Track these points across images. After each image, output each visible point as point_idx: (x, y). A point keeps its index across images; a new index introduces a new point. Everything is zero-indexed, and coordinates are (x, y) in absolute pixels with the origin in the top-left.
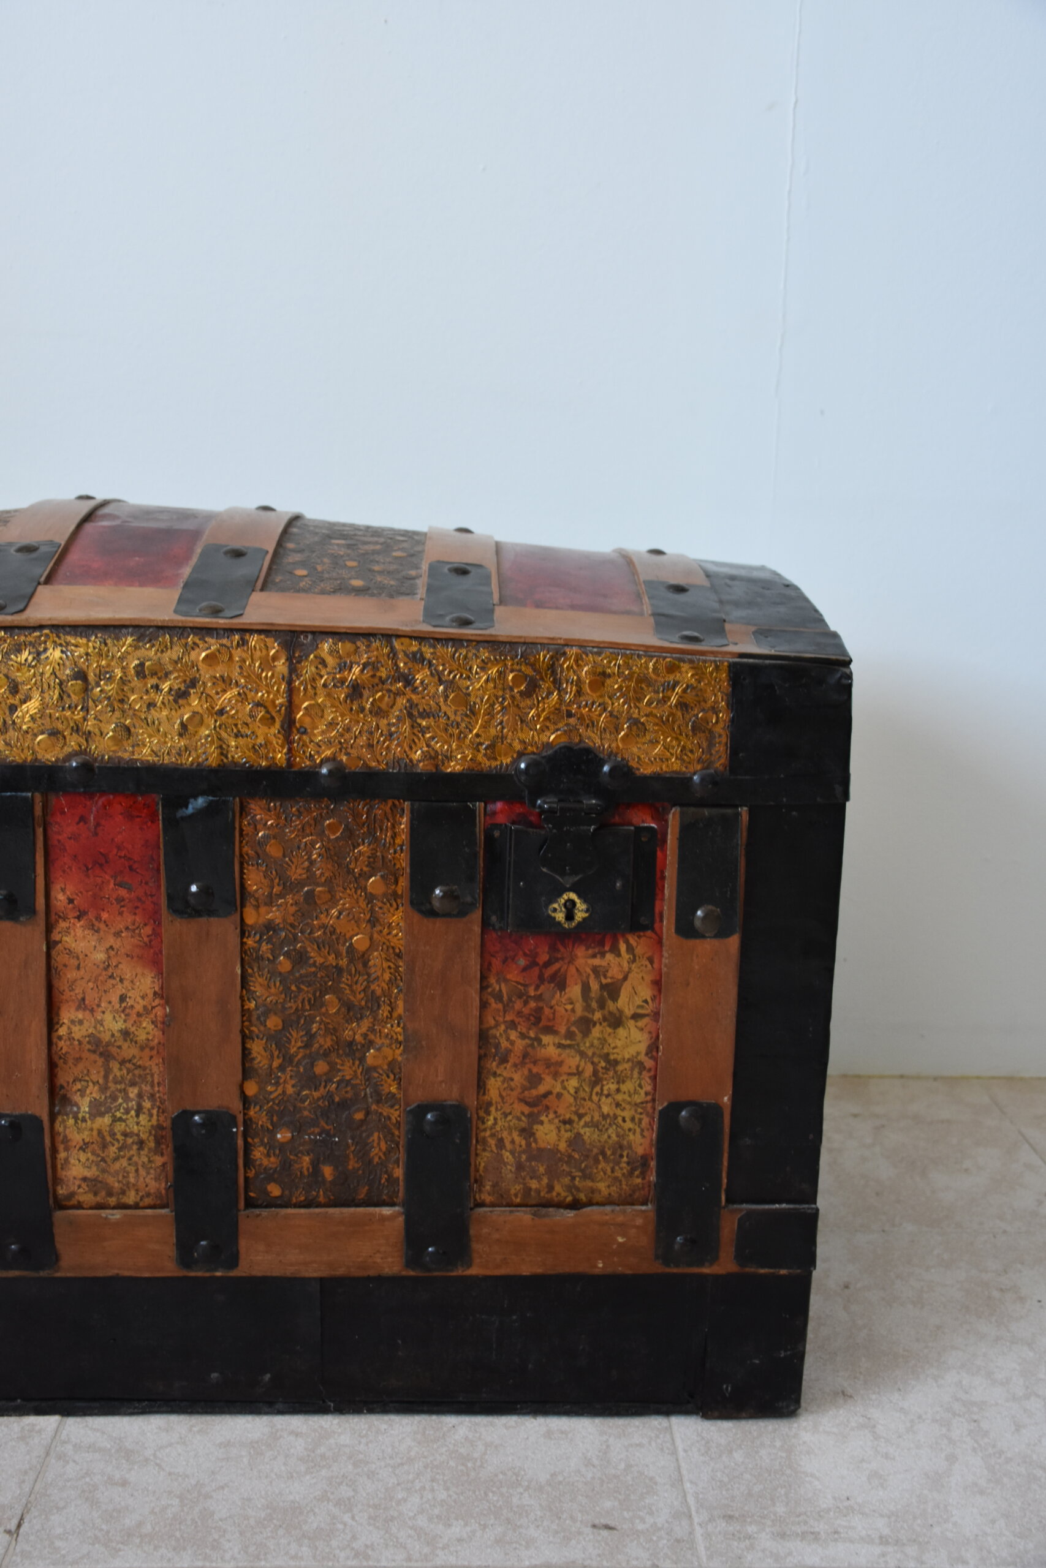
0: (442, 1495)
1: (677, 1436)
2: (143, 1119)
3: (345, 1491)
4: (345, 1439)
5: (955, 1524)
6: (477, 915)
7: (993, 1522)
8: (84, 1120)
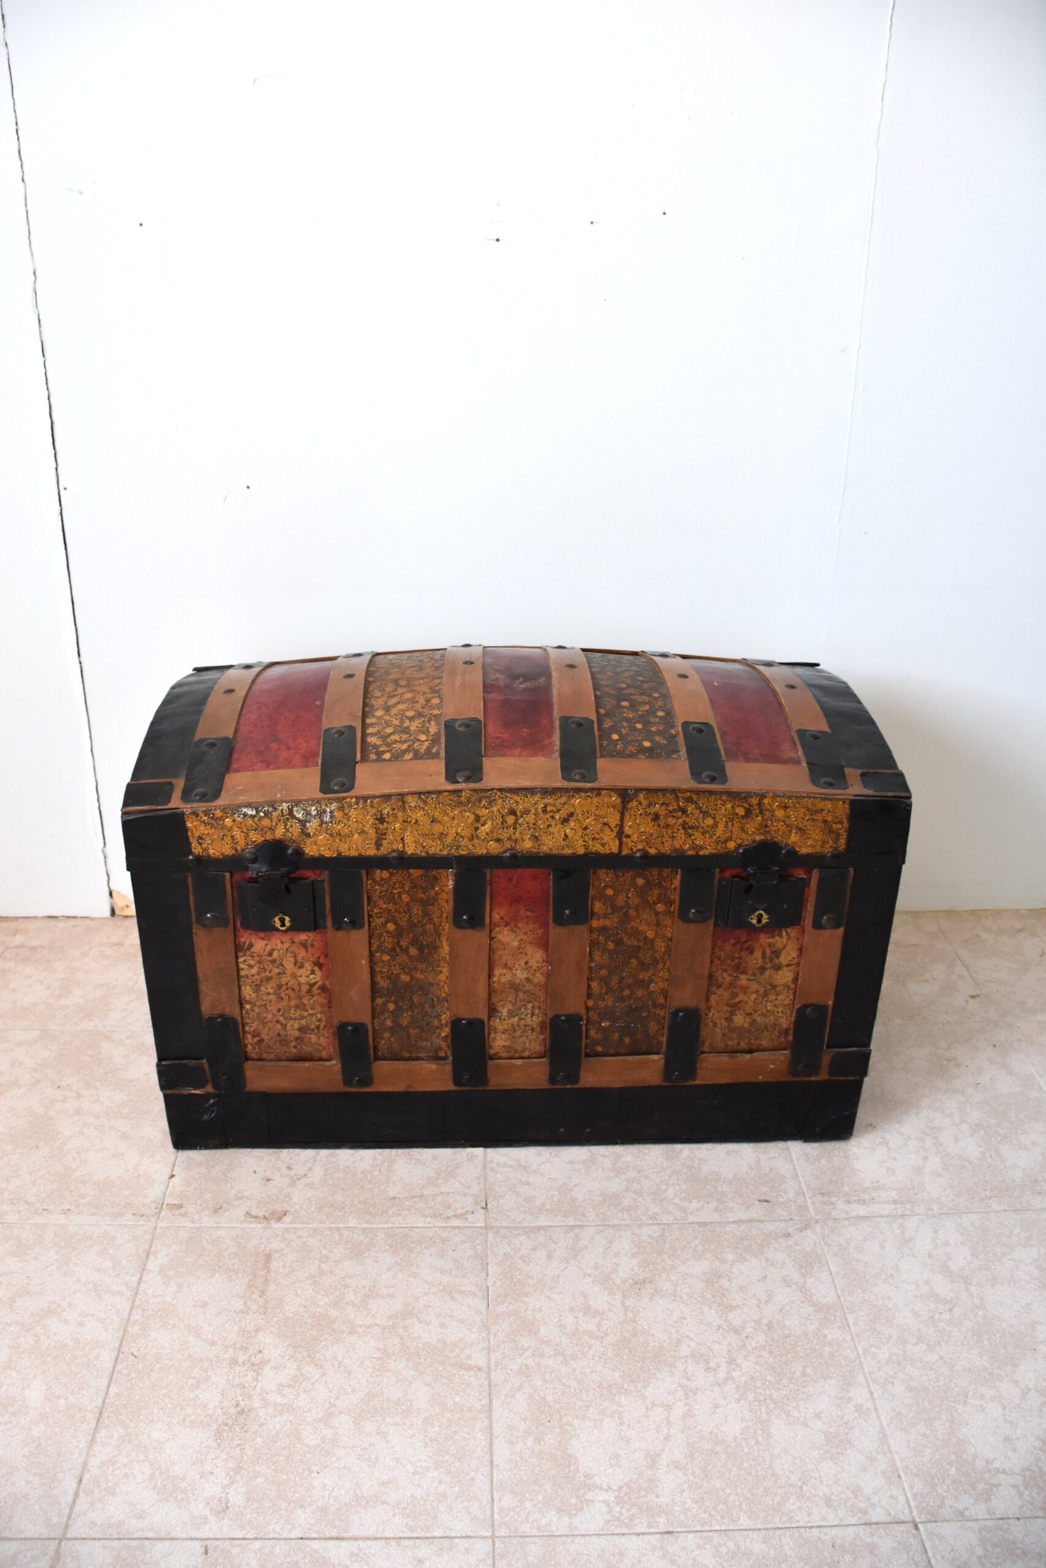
0: (684, 1187)
1: (792, 1152)
2: (535, 1018)
3: (636, 1186)
4: (629, 1158)
5: (928, 1192)
6: (711, 922)
7: (945, 1190)
8: (505, 1019)
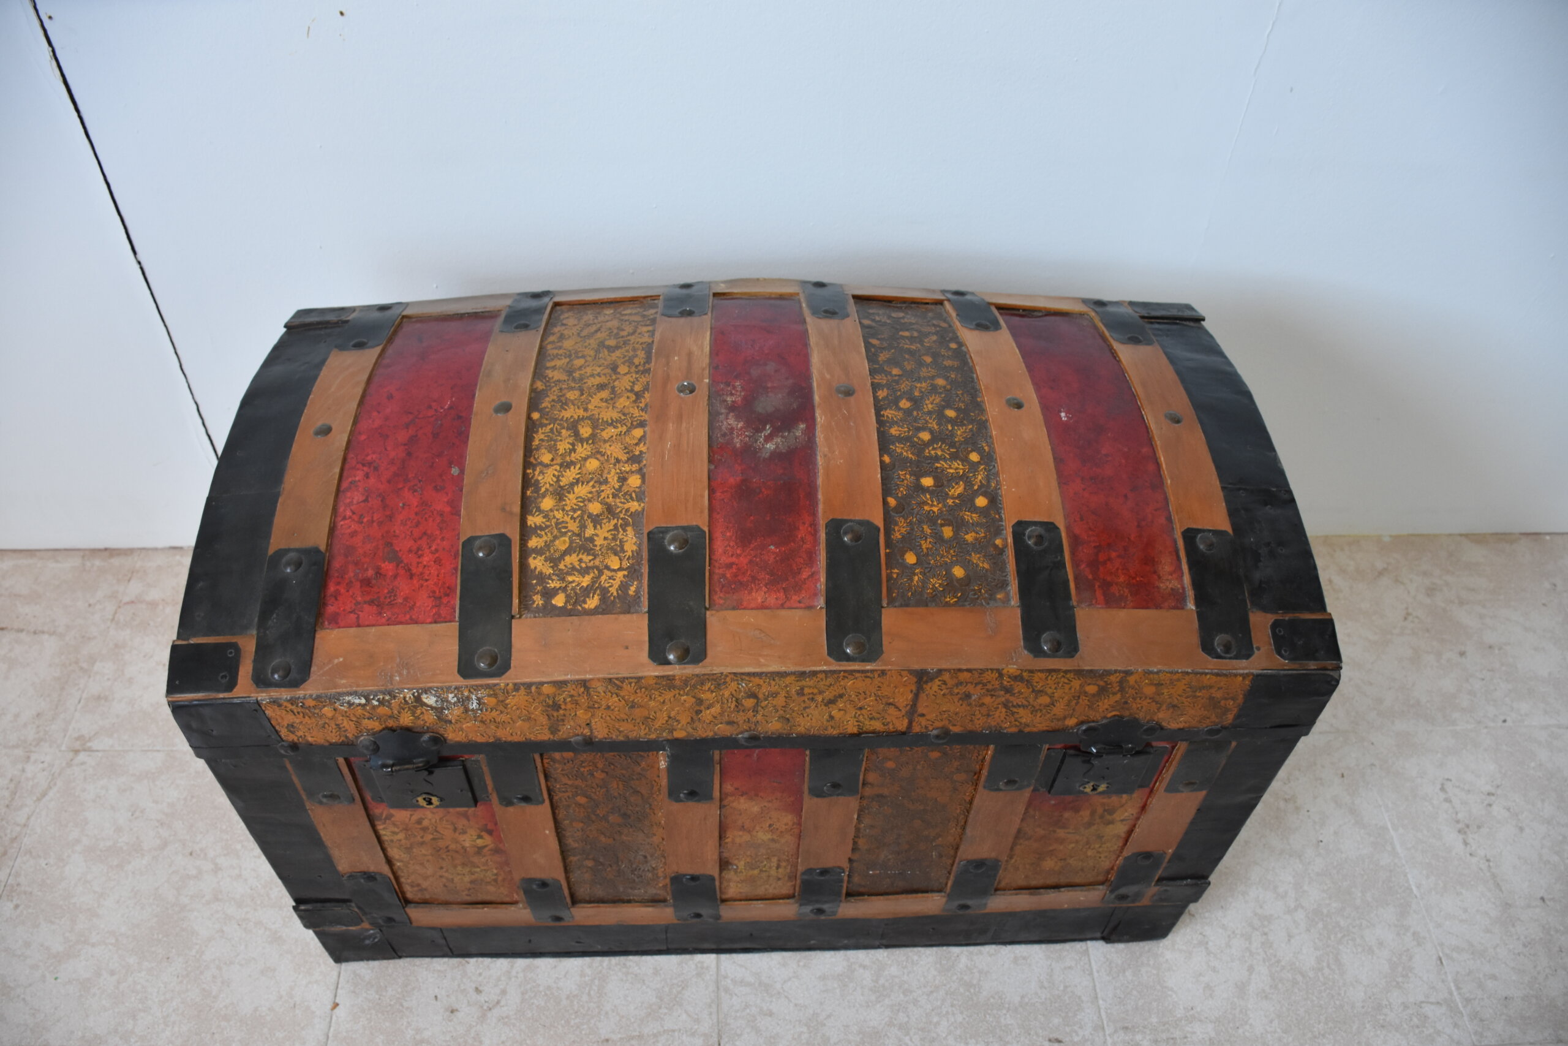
1: (1092, 957)
2: (780, 870)
6: (1027, 793)
8: (741, 872)
